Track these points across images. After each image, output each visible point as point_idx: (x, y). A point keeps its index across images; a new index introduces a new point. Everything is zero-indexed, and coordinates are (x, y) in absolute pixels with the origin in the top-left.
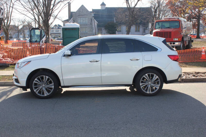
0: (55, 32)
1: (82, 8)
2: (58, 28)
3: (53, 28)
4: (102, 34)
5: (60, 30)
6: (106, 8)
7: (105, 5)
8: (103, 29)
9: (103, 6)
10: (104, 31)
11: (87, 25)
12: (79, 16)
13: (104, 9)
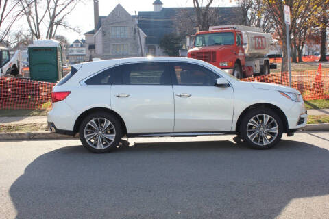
0: (75, 53)
1: (119, 10)
2: (82, 46)
3: (72, 46)
4: (154, 55)
5: (84, 49)
6: (164, 8)
7: (162, 4)
8: (157, 47)
9: (158, 6)
10: (158, 50)
11: (127, 39)
12: (112, 24)
13: (158, 10)
